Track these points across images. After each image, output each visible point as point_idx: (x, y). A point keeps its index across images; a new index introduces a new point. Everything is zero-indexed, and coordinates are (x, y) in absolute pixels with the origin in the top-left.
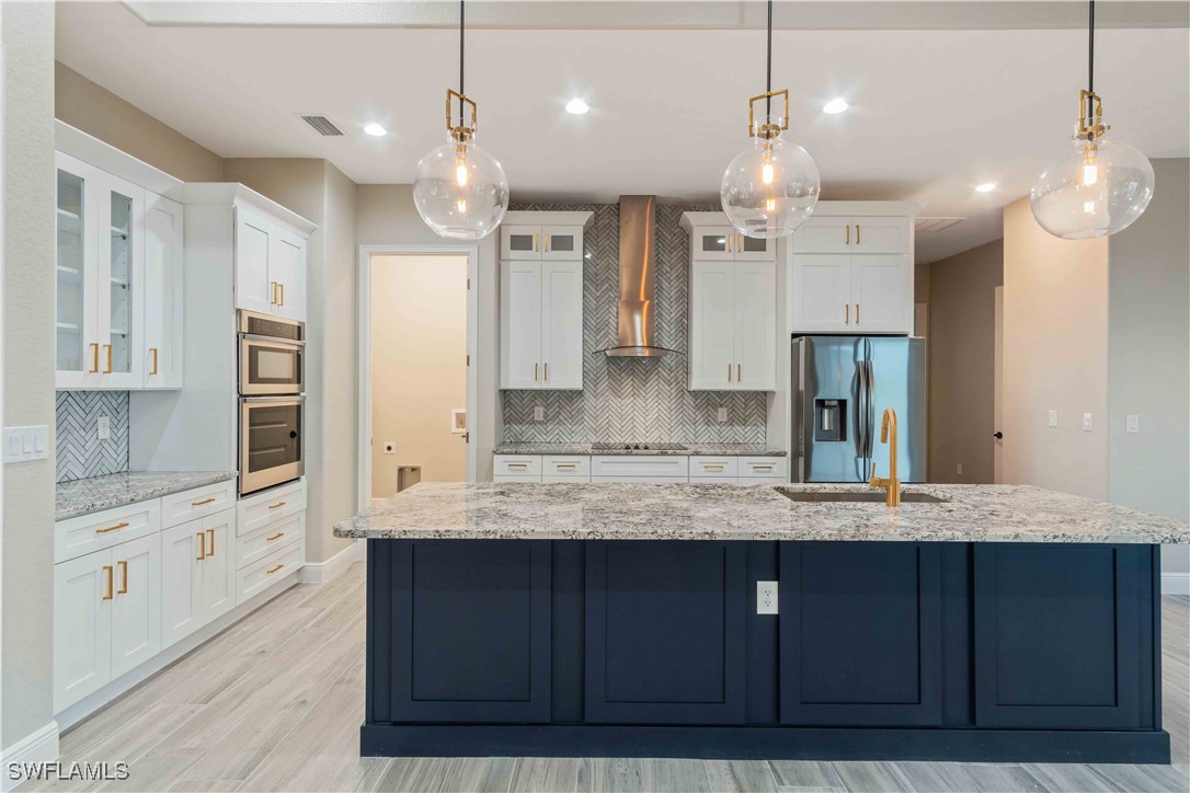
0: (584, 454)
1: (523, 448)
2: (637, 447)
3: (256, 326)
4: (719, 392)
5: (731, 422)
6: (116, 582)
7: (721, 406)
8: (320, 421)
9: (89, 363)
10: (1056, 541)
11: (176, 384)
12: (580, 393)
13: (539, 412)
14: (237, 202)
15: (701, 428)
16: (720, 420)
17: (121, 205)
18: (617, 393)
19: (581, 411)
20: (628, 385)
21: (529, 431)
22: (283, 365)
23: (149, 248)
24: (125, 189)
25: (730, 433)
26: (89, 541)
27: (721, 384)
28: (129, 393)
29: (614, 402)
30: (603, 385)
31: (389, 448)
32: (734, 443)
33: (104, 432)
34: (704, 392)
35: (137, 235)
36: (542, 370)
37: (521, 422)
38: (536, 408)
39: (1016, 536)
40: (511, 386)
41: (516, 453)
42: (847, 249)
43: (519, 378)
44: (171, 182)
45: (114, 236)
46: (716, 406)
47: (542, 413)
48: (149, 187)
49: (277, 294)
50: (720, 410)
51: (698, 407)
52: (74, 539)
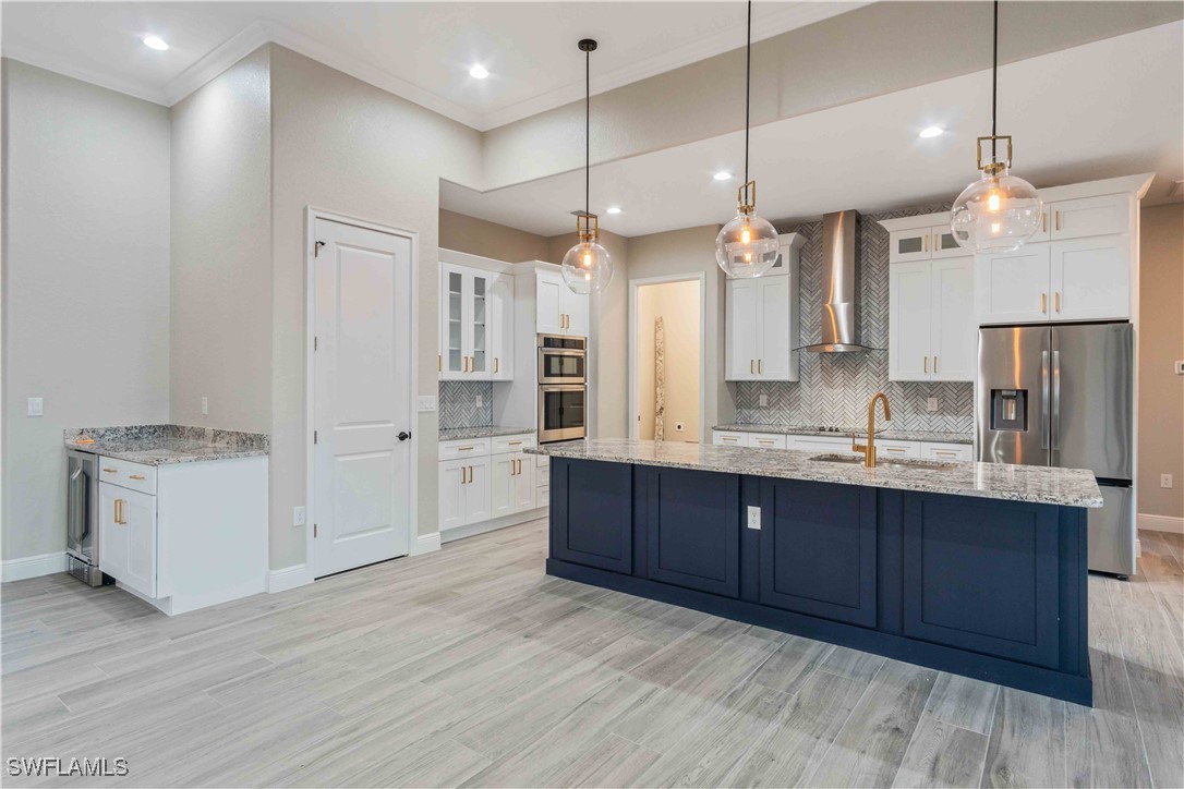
0: (780, 433)
1: (751, 428)
2: (831, 430)
3: (548, 342)
4: (929, 383)
5: (942, 411)
6: (467, 476)
7: (931, 396)
8: (596, 402)
9: (463, 367)
10: (917, 489)
11: (511, 379)
12: (796, 384)
13: (763, 401)
14: (537, 270)
15: (910, 416)
16: (929, 409)
17: (480, 284)
18: (830, 385)
19: (798, 398)
20: (839, 377)
21: (756, 415)
22: (570, 366)
23: (495, 304)
24: (481, 275)
25: (939, 422)
26: (455, 453)
27: (919, 375)
28: (492, 382)
29: (827, 392)
30: (817, 377)
31: (679, 427)
32: (945, 432)
33: (479, 404)
34: (913, 383)
35: (488, 296)
36: (757, 365)
37: (749, 407)
38: (761, 397)
39: (886, 483)
40: (734, 378)
41: (728, 430)
42: (1046, 237)
43: (739, 371)
44: (503, 265)
45: (476, 299)
46: (925, 398)
47: (765, 400)
48: (492, 271)
49: (565, 321)
50: (929, 400)
51: (906, 397)
52: (448, 450)
